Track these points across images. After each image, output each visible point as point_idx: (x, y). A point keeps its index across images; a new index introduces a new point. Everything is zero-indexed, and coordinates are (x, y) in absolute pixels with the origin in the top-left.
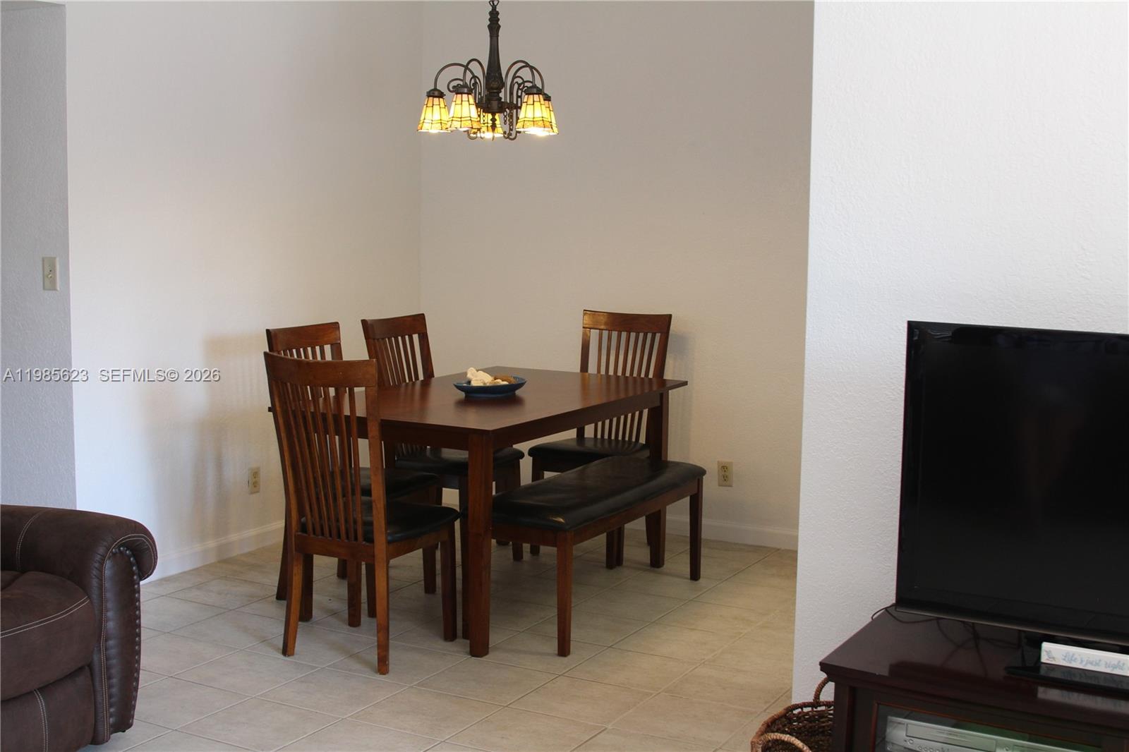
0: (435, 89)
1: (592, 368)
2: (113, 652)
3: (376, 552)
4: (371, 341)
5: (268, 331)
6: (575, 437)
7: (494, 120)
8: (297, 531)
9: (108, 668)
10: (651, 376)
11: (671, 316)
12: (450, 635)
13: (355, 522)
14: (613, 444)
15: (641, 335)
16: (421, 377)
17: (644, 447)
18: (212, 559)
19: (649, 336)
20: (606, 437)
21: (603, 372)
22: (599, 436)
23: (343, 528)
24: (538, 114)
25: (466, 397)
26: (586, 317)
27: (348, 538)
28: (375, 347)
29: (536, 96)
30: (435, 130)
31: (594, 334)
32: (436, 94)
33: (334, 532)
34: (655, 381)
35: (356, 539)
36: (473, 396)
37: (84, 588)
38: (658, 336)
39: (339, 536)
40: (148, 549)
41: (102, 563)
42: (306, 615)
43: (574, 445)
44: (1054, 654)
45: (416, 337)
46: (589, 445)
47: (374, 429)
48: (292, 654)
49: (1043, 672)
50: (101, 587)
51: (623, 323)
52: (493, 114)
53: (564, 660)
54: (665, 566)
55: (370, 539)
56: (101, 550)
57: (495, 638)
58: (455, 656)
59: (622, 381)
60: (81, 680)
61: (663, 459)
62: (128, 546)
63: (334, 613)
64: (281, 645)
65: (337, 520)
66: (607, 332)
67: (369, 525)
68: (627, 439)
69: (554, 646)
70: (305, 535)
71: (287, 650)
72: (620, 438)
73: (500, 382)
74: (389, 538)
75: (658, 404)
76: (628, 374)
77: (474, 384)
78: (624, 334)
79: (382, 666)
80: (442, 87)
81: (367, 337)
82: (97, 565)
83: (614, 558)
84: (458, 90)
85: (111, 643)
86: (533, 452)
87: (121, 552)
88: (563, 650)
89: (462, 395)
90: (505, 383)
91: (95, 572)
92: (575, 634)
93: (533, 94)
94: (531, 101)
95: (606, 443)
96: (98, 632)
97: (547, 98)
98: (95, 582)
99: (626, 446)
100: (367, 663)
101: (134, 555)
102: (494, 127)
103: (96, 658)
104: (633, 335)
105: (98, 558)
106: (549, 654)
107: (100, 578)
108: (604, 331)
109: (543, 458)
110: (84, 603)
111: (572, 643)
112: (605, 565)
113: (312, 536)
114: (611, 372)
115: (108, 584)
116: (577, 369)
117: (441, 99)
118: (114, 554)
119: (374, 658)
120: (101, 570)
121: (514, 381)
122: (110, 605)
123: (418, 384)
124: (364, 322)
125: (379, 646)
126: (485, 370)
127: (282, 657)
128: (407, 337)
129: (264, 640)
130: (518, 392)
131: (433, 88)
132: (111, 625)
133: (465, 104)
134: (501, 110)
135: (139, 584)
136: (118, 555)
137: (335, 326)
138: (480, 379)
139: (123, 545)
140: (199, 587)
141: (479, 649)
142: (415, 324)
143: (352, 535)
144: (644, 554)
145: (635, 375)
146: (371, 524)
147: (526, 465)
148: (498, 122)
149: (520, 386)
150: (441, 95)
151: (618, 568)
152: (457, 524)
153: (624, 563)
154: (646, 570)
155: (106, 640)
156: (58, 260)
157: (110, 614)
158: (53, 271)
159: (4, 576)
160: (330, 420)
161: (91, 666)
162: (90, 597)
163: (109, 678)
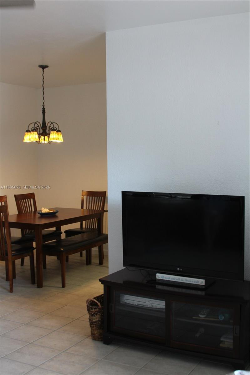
0: (28, 130)
1: (85, 208)
3: (9, 258)
7: (44, 138)
10: (101, 209)
11: (106, 192)
13: (3, 251)
14: (89, 229)
15: (98, 197)
16: (33, 210)
17: (97, 230)
19: (100, 198)
20: (89, 227)
21: (88, 208)
22: (87, 227)
24: (55, 137)
25: (41, 216)
26: (83, 193)
28: (18, 202)
29: (54, 132)
30: (28, 141)
31: (85, 197)
32: (28, 131)
35: (3, 255)
36: (44, 215)
38: (103, 198)
43: (79, 229)
44: (159, 276)
45: (32, 200)
46: (84, 230)
47: (7, 225)
49: (157, 281)
51: (91, 194)
52: (44, 136)
53: (63, 288)
55: (7, 255)
57: (44, 284)
61: (101, 233)
63: (3, 278)
67: (6, 251)
68: (94, 228)
69: (61, 286)
72: (91, 227)
73: (51, 211)
74: (12, 255)
75: (99, 217)
76: (92, 209)
77: (43, 212)
78: (91, 197)
79: (11, 290)
80: (30, 129)
81: (16, 199)
83: (89, 262)
84: (33, 131)
86: (66, 232)
88: (63, 286)
93: (53, 131)
94: (53, 133)
97: (59, 131)
102: (44, 140)
104: (96, 197)
106: (59, 287)
108: (88, 197)
109: (69, 233)
111: (66, 284)
112: (85, 264)
114: (90, 209)
116: (80, 208)
117: (30, 133)
119: (9, 288)
121: (55, 211)
123: (33, 213)
124: (15, 195)
125: (10, 285)
126: (48, 209)
128: (29, 200)
130: (56, 214)
131: (27, 129)
133: (34, 134)
134: (46, 136)
137: (5, 197)
138: (45, 210)
141: (40, 286)
142: (31, 196)
144: (98, 262)
145: (95, 209)
147: (63, 236)
149: (57, 212)
150: (30, 132)
151: (90, 265)
152: (35, 251)
153: (92, 264)
154: (98, 265)
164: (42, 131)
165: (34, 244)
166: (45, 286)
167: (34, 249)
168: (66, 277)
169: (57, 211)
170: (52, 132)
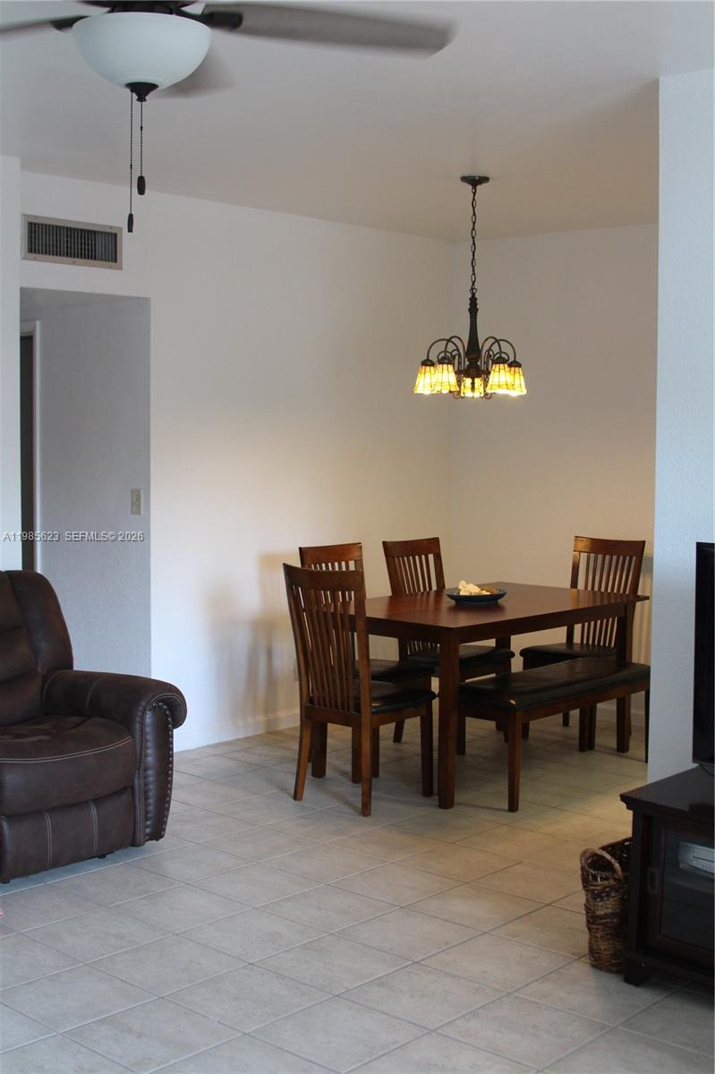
0: (428, 360)
1: (581, 585)
2: (151, 779)
3: (363, 720)
4: (390, 558)
5: (300, 549)
6: (565, 641)
7: (473, 384)
8: (306, 702)
9: (146, 792)
10: (627, 592)
11: (644, 542)
12: (427, 792)
13: (348, 697)
14: (591, 648)
15: (621, 558)
16: (434, 587)
17: (614, 650)
19: (628, 557)
20: (590, 642)
21: (589, 588)
22: (585, 642)
23: (339, 700)
24: (503, 380)
25: (457, 603)
26: (579, 543)
27: (343, 709)
28: (394, 561)
29: (501, 365)
30: (427, 392)
31: (584, 556)
32: (428, 363)
33: (333, 704)
34: (630, 595)
35: (349, 710)
36: (464, 603)
37: (129, 730)
38: (634, 558)
40: (180, 704)
41: (144, 713)
42: (319, 772)
43: (564, 648)
45: (431, 557)
46: (577, 649)
47: (360, 625)
48: (300, 799)
50: (142, 730)
51: (601, 547)
52: (472, 379)
53: (512, 814)
54: (630, 752)
55: (358, 710)
56: (143, 704)
57: (459, 797)
58: (427, 811)
59: (599, 595)
60: (125, 797)
61: (627, 660)
62: (165, 701)
63: (343, 773)
64: (292, 791)
65: (335, 695)
66: (595, 555)
67: (357, 699)
68: (607, 645)
71: (297, 795)
72: (596, 644)
73: (484, 593)
74: (373, 710)
75: (623, 614)
76: (603, 590)
77: (462, 593)
78: (600, 557)
79: (365, 810)
80: (433, 358)
81: (387, 557)
82: (140, 714)
83: (587, 742)
84: (441, 362)
85: (150, 772)
86: (524, 653)
87: (160, 706)
88: (513, 807)
89: (453, 602)
90: (488, 593)
91: (138, 719)
93: (499, 363)
94: (497, 369)
95: (585, 648)
96: (137, 763)
97: (515, 364)
98: (137, 726)
100: (355, 808)
101: (169, 709)
102: (473, 388)
103: (136, 782)
105: (141, 708)
106: (501, 810)
107: (142, 724)
108: (591, 554)
110: (128, 740)
111: (520, 802)
112: (576, 749)
113: (317, 706)
114: (596, 589)
115: (148, 729)
116: (567, 584)
117: (432, 368)
118: (154, 707)
119: (358, 802)
120: (143, 718)
121: (496, 592)
122: (149, 744)
124: (384, 543)
125: (363, 794)
126: (478, 586)
127: (293, 801)
128: (423, 556)
129: (283, 789)
130: (499, 601)
131: (426, 358)
132: (151, 759)
133: (445, 372)
134: (479, 376)
135: (173, 732)
136: (157, 708)
137: (358, 546)
138: (469, 589)
139: (161, 701)
140: (246, 750)
141: (446, 802)
142: (430, 546)
144: (612, 742)
145: (609, 591)
146: (359, 699)
147: (517, 664)
148: (476, 386)
149: (501, 596)
150: (432, 364)
151: (589, 752)
152: (436, 703)
153: (596, 748)
154: (613, 754)
155: (146, 770)
156: (142, 491)
157: (150, 751)
158: (138, 499)
159: (76, 719)
160: (329, 616)
161: (132, 787)
162: (133, 737)
163: (147, 799)
164: (467, 363)
165: (435, 684)
166: (460, 804)
167: (433, 696)
168: (521, 780)
169: (501, 592)
170: (496, 367)
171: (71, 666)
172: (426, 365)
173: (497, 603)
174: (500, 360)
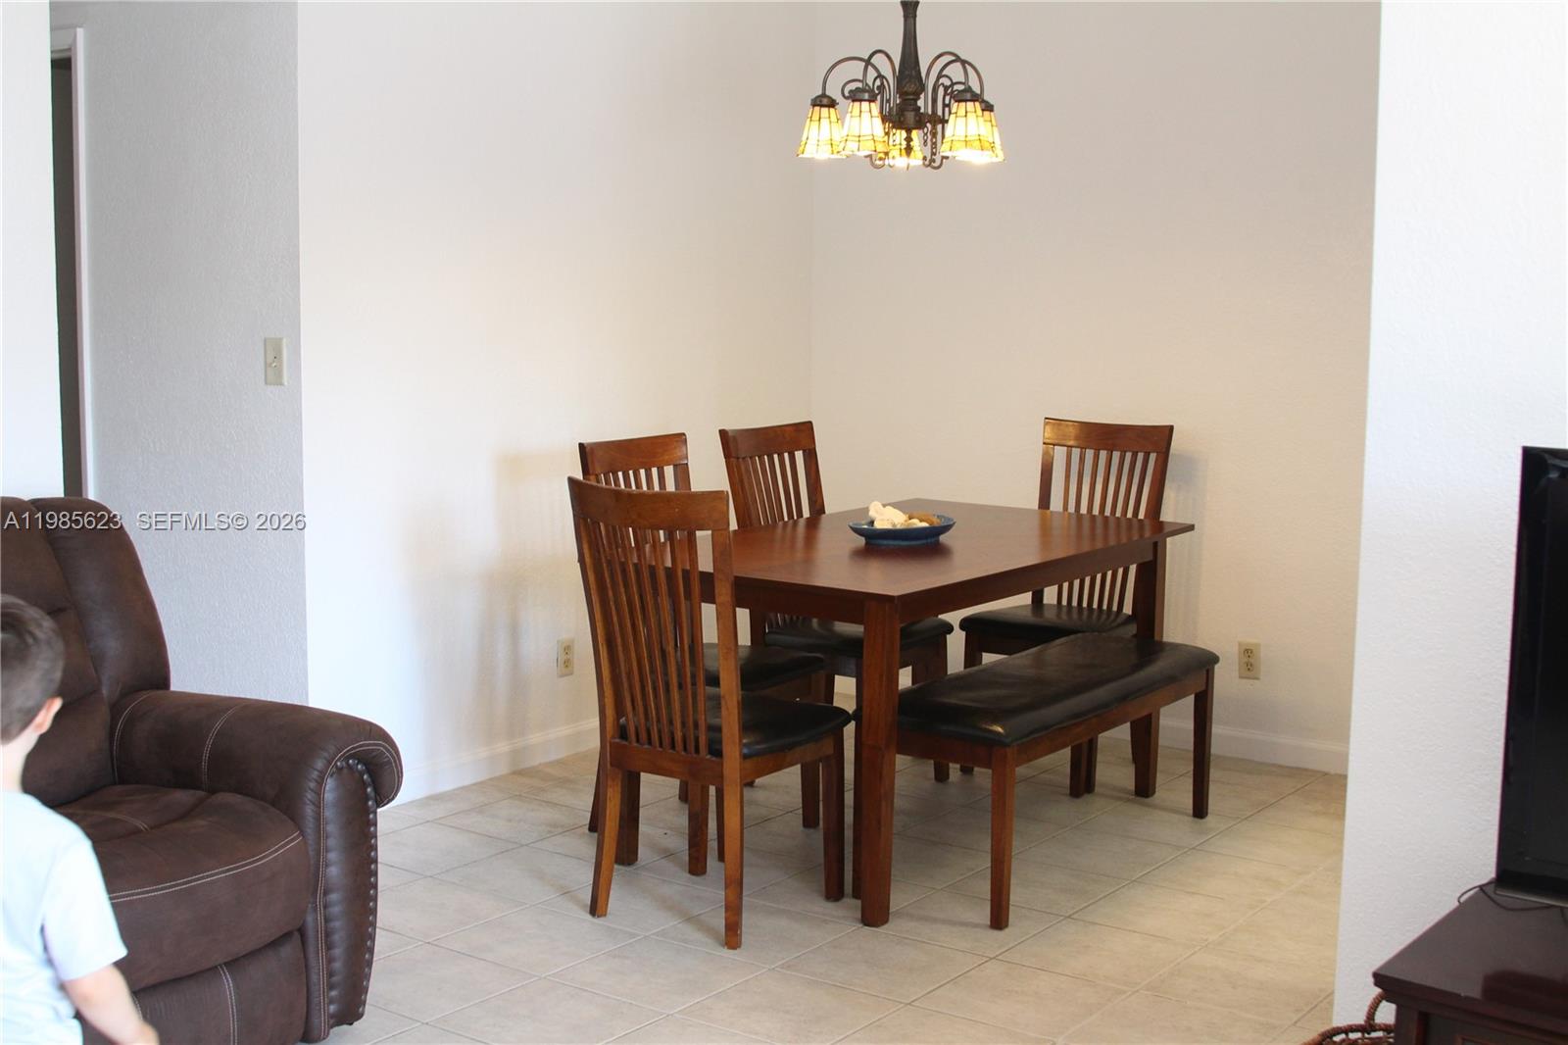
0: (824, 95)
1: (1056, 503)
2: (336, 910)
3: (727, 770)
4: (733, 460)
5: (582, 446)
6: (1030, 603)
7: (909, 139)
8: (613, 737)
9: (328, 934)
10: (1141, 516)
11: (1171, 428)
12: (834, 893)
13: (696, 725)
14: (1085, 614)
15: (1129, 455)
16: (806, 513)
17: (1129, 619)
18: (503, 769)
19: (1141, 456)
20: (1075, 603)
21: (1072, 509)
22: (1064, 602)
23: (679, 735)
24: (973, 132)
25: (867, 544)
26: (1048, 428)
27: (685, 749)
28: (739, 467)
29: (970, 105)
30: (822, 154)
31: (1060, 454)
32: (824, 102)
33: (666, 741)
34: (1147, 523)
35: (697, 750)
36: (878, 544)
37: (292, 814)
38: (1153, 457)
39: (673, 747)
40: (389, 762)
41: (320, 782)
42: (627, 853)
43: (1028, 616)
45: (799, 455)
46: (1050, 616)
47: (724, 591)
48: (604, 914)
50: (318, 817)
51: (1102, 437)
52: (909, 131)
53: (996, 933)
54: (1157, 794)
55: (716, 751)
56: (320, 764)
57: (898, 899)
58: (840, 922)
59: (1099, 523)
60: (288, 952)
61: (1157, 638)
62: (360, 757)
64: (587, 898)
65: (671, 722)
66: (1079, 450)
67: (716, 730)
68: (1105, 607)
69: (984, 914)
70: (624, 742)
71: (596, 908)
72: (1095, 606)
73: (917, 524)
74: (745, 751)
75: (1149, 557)
76: (1108, 512)
77: (878, 525)
78: (1103, 454)
79: (732, 936)
81: (727, 455)
82: (312, 785)
83: (1082, 783)
84: (855, 97)
85: (334, 897)
86: (965, 624)
87: (349, 767)
88: (999, 920)
89: (861, 541)
90: (925, 524)
91: (309, 795)
92: (1017, 895)
93: (966, 101)
94: (962, 112)
95: (1075, 615)
96: (313, 881)
97: (988, 107)
98: (309, 810)
99: (1104, 616)
100: (708, 930)
101: (369, 771)
102: (909, 150)
103: (310, 919)
104: (1116, 455)
105: (315, 775)
106: (976, 926)
107: (318, 805)
108: (1074, 449)
109: (982, 634)
110: (293, 842)
111: (1011, 908)
112: (1068, 792)
113: (635, 744)
114: (1084, 510)
115: (329, 813)
116: (1033, 503)
117: (832, 110)
118: (340, 770)
119: (719, 922)
120: (319, 792)
121: (937, 522)
122: (332, 842)
123: (802, 522)
124: (723, 434)
125: (727, 908)
126: (897, 505)
127: (589, 917)
128: (786, 455)
129: (566, 893)
130: (943, 538)
131: (819, 92)
132: (335, 870)
133: (866, 116)
134: (920, 125)
135: (375, 813)
136: (345, 771)
138: (888, 518)
139: (352, 756)
140: (480, 809)
141: (875, 914)
142: (800, 437)
143: (691, 747)
144: (1125, 778)
145: (1118, 514)
146: (718, 729)
147: (956, 643)
149: (946, 528)
150: (832, 104)
151: (1087, 797)
152: (850, 730)
153: (1097, 789)
154: (1129, 800)
155: (326, 893)
156: (285, 340)
157: (332, 856)
158: (277, 357)
159: (183, 797)
160: (662, 576)
161: (302, 931)
162: (302, 833)
163: (329, 947)
167: (843, 716)
169: (943, 523)
170: (958, 108)
171: (165, 682)
172: (822, 106)
173: (938, 541)
174: (967, 95)
